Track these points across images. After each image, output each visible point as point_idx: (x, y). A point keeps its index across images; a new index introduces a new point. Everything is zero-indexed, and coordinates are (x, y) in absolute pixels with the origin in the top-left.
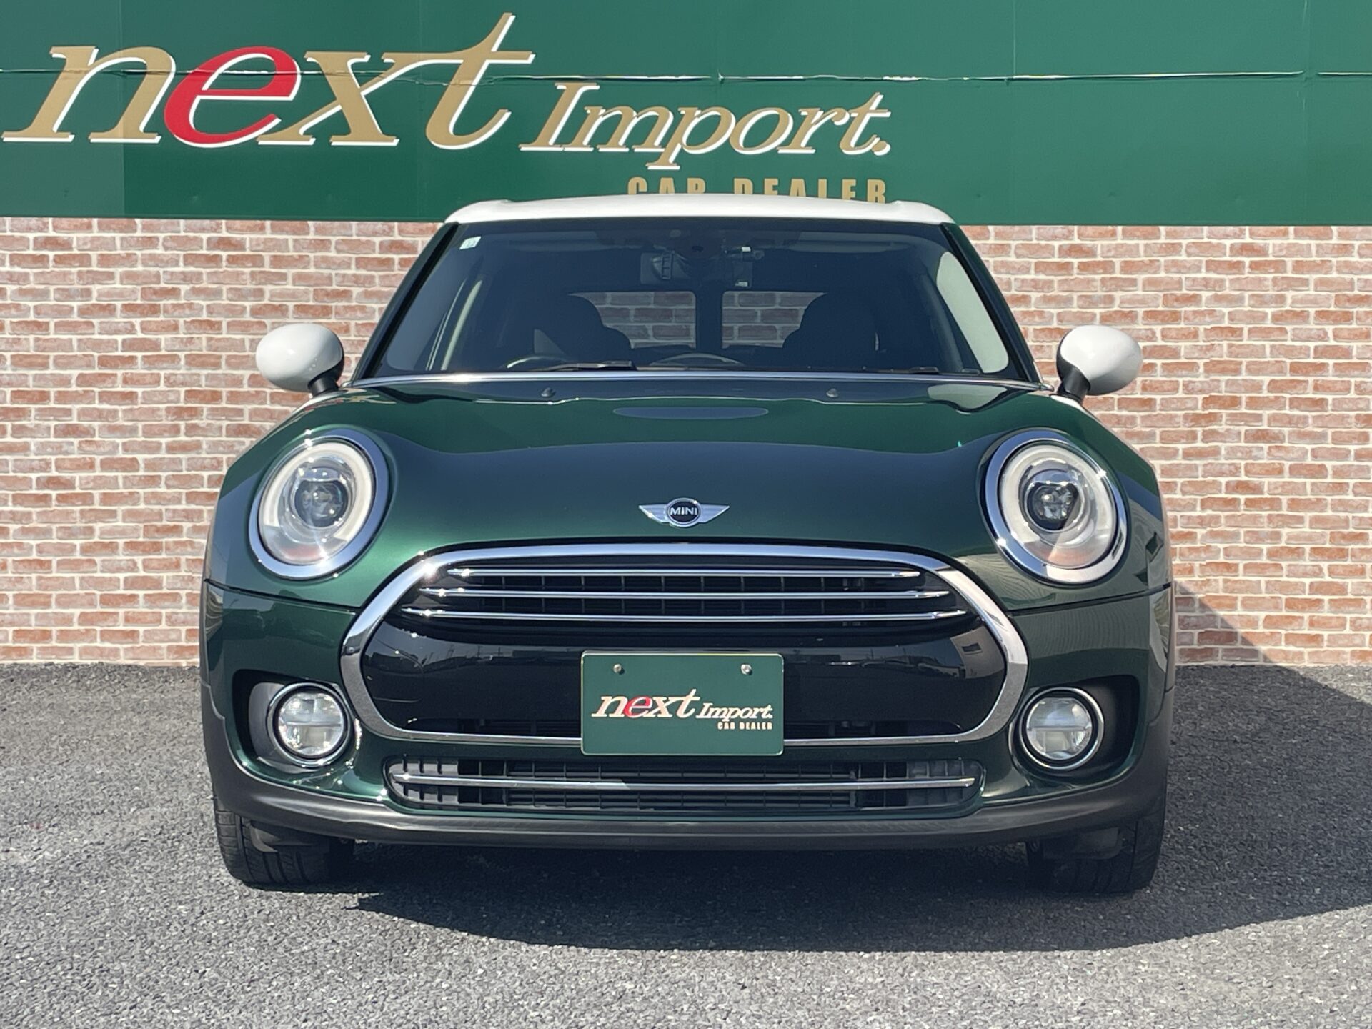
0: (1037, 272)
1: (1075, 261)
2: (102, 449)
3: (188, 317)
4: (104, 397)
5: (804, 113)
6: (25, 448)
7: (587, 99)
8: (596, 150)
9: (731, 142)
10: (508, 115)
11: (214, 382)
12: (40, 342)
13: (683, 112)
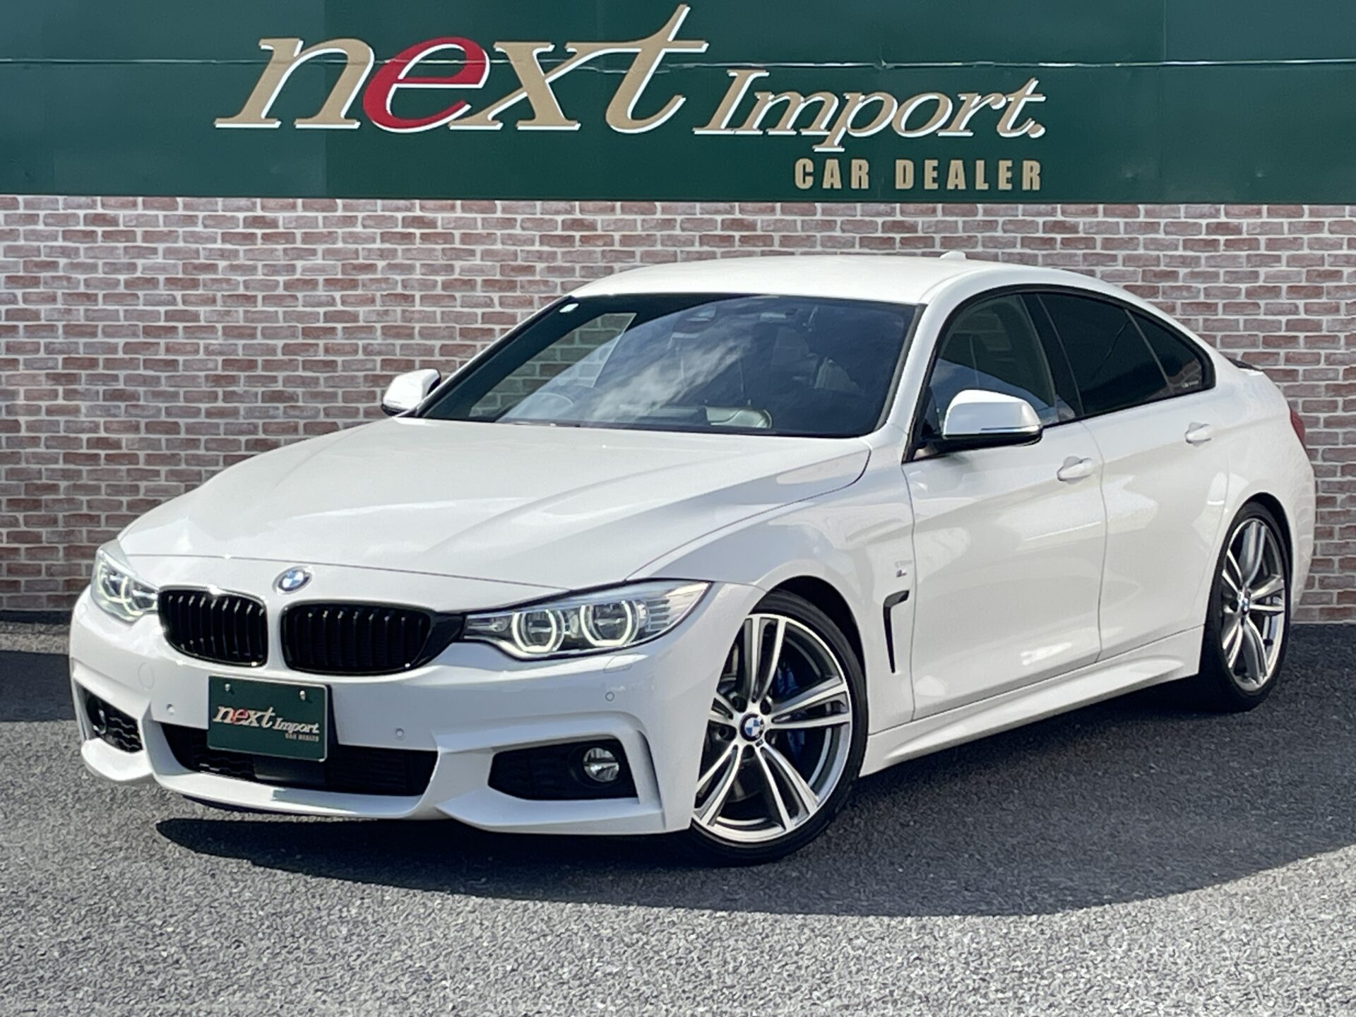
0: (1185, 248)
1: (1222, 238)
2: (305, 414)
3: (385, 290)
4: (307, 365)
5: (963, 98)
6: (235, 412)
7: (757, 86)
8: (765, 133)
9: (893, 125)
10: (682, 100)
11: (408, 352)
12: (249, 314)
13: (847, 97)
